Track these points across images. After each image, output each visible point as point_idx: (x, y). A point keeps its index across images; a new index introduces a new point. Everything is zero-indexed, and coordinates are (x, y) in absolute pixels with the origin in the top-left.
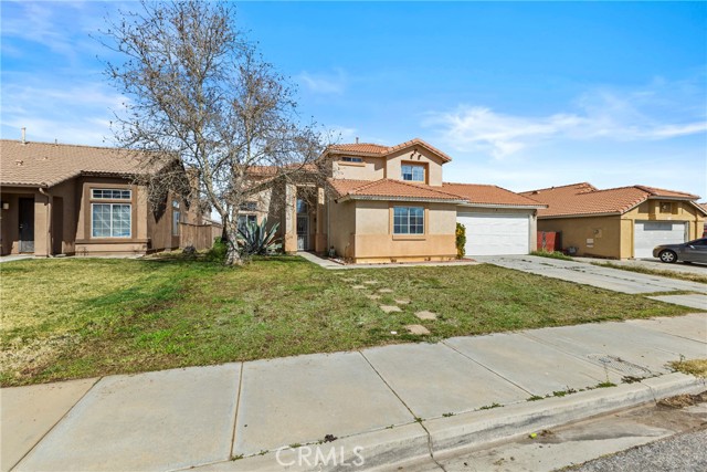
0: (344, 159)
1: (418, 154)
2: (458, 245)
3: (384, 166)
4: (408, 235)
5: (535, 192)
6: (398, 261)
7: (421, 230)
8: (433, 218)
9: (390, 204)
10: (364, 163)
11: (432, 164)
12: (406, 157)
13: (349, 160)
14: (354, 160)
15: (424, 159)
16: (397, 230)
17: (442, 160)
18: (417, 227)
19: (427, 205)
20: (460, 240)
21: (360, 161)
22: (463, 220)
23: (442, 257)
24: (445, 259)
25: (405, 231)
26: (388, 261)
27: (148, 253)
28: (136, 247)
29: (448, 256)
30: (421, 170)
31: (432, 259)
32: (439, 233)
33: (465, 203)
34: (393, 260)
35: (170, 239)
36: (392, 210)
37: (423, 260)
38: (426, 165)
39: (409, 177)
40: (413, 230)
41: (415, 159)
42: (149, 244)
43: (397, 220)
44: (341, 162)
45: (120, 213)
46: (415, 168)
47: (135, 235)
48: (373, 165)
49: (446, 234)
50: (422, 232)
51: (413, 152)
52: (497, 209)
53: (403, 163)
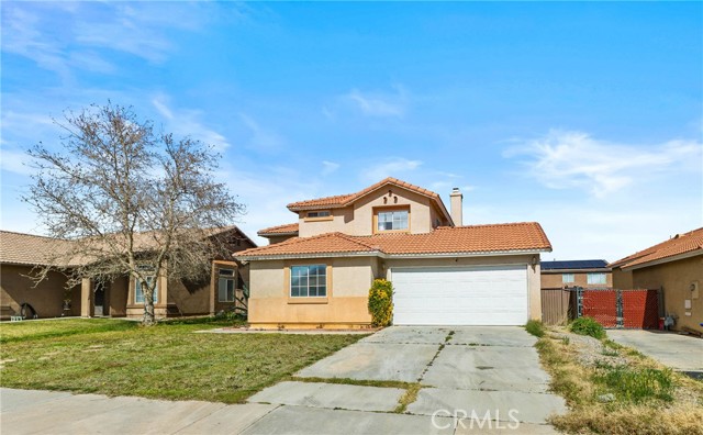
0: (310, 215)
1: (393, 196)
3: (353, 218)
4: (308, 298)
6: (287, 327)
7: (323, 292)
8: (336, 276)
10: (331, 217)
11: (413, 205)
12: (379, 202)
13: (316, 215)
14: (322, 215)
15: (402, 201)
16: (295, 292)
18: (319, 288)
19: (332, 261)
21: (327, 215)
23: (351, 324)
24: (355, 327)
25: (303, 293)
26: (277, 327)
28: (161, 311)
29: (358, 324)
30: (404, 214)
32: (347, 295)
34: (281, 325)
36: (288, 270)
37: (315, 327)
39: (388, 226)
40: (313, 292)
41: (391, 202)
44: (306, 219)
46: (394, 214)
47: (160, 301)
48: (343, 217)
49: (356, 295)
50: (324, 294)
51: (387, 195)
52: (457, 259)
53: (376, 210)
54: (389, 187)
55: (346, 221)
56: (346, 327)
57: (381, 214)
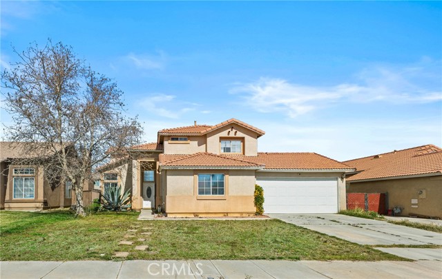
0: (173, 139)
1: (234, 131)
2: (256, 204)
3: (206, 143)
4: (211, 196)
5: (376, 157)
6: (200, 216)
7: (222, 192)
8: (230, 180)
9: (196, 172)
10: (189, 141)
11: (248, 138)
12: (224, 134)
13: (177, 139)
14: (181, 139)
15: (240, 134)
16: (201, 192)
17: (257, 135)
18: (219, 189)
19: (228, 172)
20: (259, 200)
21: (185, 140)
22: (261, 183)
23: (242, 213)
24: (244, 215)
25: (208, 193)
26: (193, 216)
27: (44, 209)
28: (38, 205)
29: (248, 213)
30: (239, 143)
31: (229, 215)
32: (240, 194)
33: (261, 169)
34: (196, 214)
35: (62, 200)
36: (196, 176)
37: (222, 215)
38: (242, 139)
39: (228, 150)
40: (215, 192)
41: (232, 134)
42: (45, 203)
43: (200, 184)
44: (170, 141)
45: (29, 183)
46: (233, 142)
47: (37, 197)
48: (196, 142)
49: (245, 194)
50: (223, 194)
51: (230, 130)
52: (300, 174)
53: (222, 139)
54: (233, 125)
55: (199, 145)
56: (238, 215)
57: (223, 142)
